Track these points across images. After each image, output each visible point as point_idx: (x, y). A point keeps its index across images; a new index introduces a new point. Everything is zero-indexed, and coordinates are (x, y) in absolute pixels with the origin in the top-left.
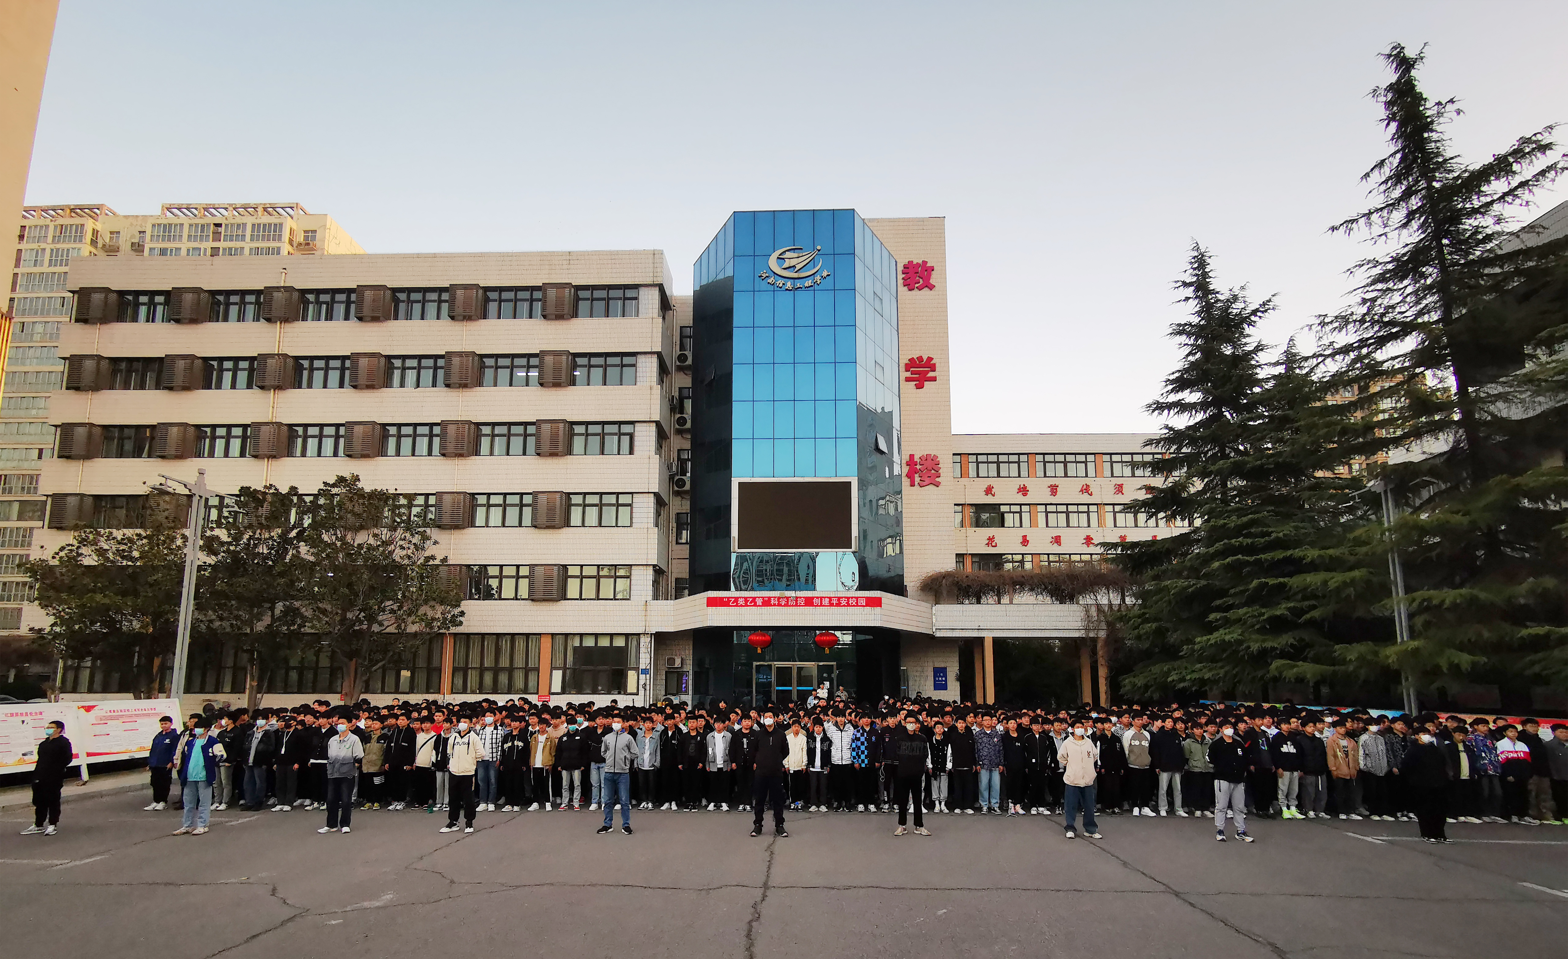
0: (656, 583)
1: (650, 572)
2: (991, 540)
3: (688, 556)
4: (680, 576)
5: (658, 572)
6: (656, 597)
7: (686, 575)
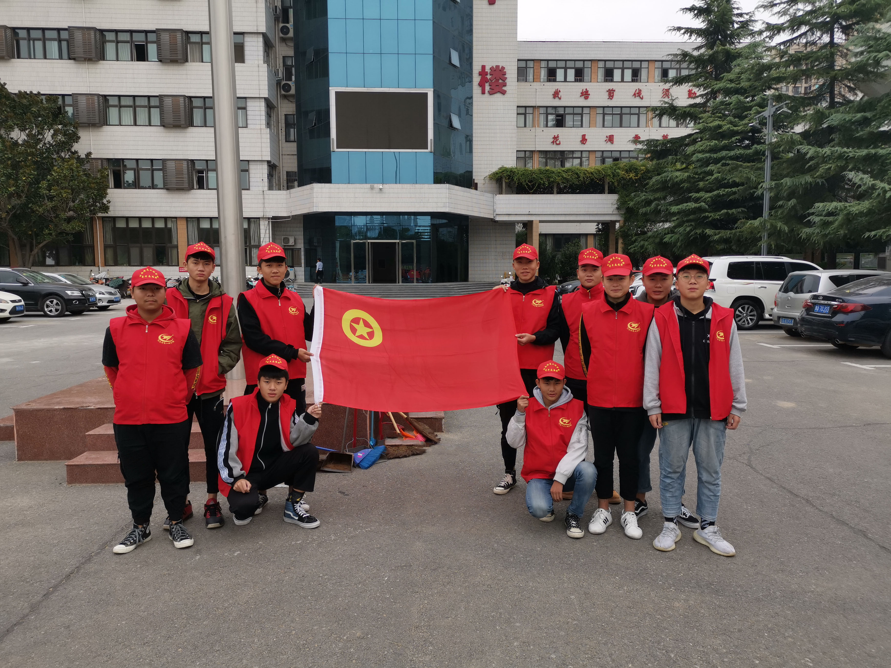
0: (270, 176)
1: (265, 166)
2: (556, 138)
3: (296, 153)
4: (290, 170)
5: (272, 167)
6: (270, 188)
7: (295, 169)
